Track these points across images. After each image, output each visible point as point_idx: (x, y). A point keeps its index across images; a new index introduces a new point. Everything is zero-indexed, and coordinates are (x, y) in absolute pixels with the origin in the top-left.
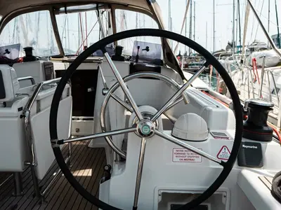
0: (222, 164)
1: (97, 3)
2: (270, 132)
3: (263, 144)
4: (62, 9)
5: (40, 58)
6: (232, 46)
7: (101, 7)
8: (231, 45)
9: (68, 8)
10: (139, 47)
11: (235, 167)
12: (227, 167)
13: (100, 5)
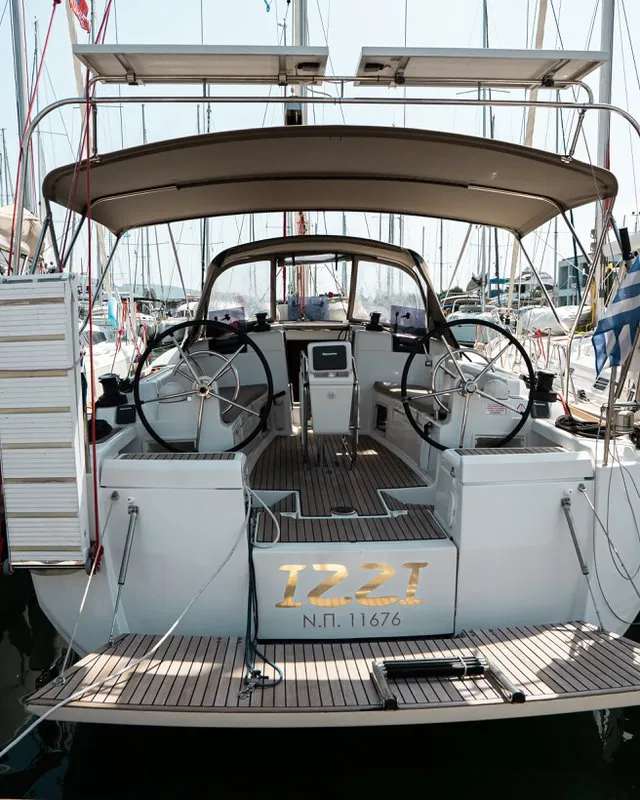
0: (521, 413)
1: (336, 253)
2: (555, 395)
3: (549, 404)
4: (289, 259)
5: (262, 323)
6: (479, 283)
7: (341, 259)
8: (477, 282)
9: (296, 258)
10: (397, 314)
11: (529, 417)
12: (525, 415)
13: (339, 256)
